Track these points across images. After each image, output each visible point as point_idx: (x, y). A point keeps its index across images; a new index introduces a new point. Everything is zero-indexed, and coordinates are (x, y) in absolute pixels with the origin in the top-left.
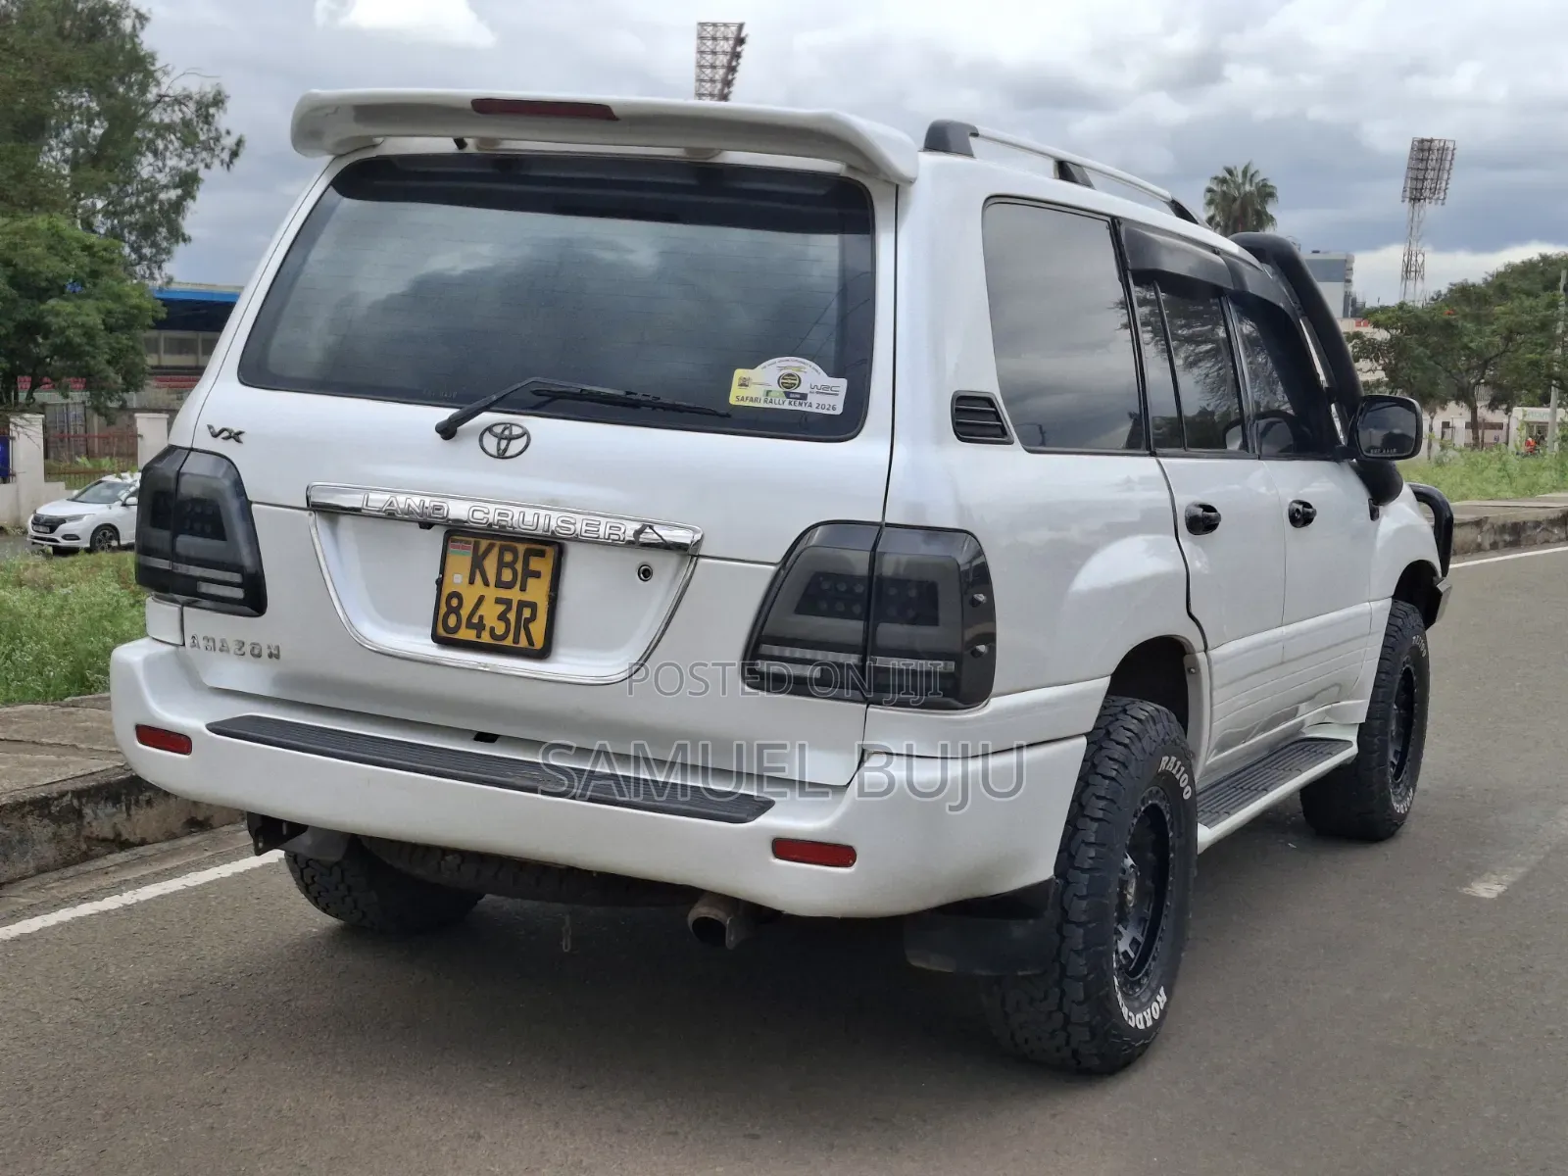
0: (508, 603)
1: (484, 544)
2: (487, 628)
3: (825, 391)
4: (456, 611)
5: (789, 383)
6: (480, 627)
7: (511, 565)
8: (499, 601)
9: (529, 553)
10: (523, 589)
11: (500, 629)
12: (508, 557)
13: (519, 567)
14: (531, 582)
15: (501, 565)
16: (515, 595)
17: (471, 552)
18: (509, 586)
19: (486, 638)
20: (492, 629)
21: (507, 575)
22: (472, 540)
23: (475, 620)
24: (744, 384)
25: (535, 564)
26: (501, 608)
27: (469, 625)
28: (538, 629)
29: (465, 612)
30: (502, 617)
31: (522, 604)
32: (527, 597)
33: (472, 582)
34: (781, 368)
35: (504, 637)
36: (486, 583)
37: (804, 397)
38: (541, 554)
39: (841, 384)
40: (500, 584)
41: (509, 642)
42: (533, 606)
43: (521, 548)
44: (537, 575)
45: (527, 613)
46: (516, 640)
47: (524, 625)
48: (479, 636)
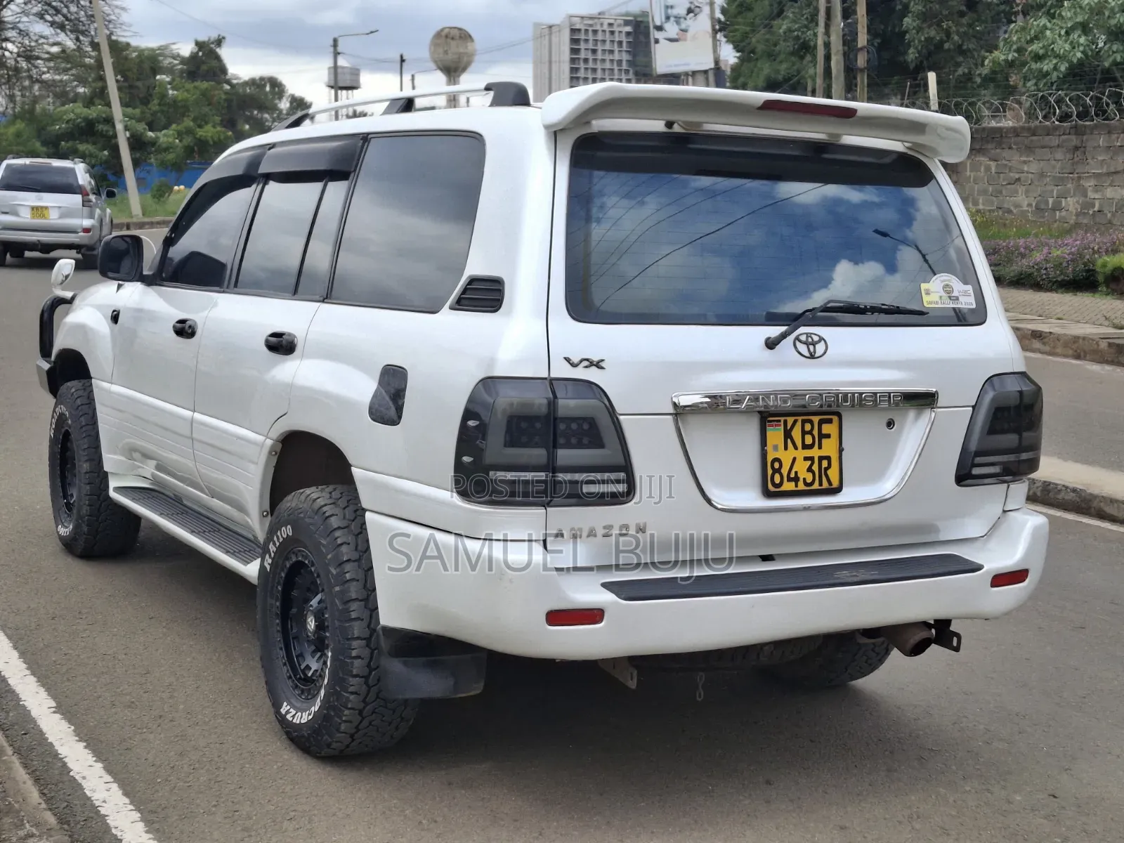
0: (811, 459)
1: (790, 420)
2: (801, 480)
3: (966, 294)
4: (779, 471)
5: (948, 289)
6: (796, 479)
7: (810, 433)
8: (806, 459)
9: (821, 422)
10: (820, 447)
11: (809, 478)
12: (808, 427)
13: (816, 432)
14: (824, 441)
15: (804, 433)
16: (815, 453)
17: (782, 427)
18: (811, 447)
19: (801, 486)
20: (804, 479)
21: (809, 440)
22: (782, 419)
23: (793, 475)
24: (928, 293)
25: (826, 429)
26: (809, 463)
27: (790, 479)
28: (833, 473)
29: (785, 471)
30: (810, 470)
31: (821, 459)
32: (823, 453)
33: (786, 448)
34: (942, 282)
35: (812, 484)
36: (796, 448)
37: (957, 299)
38: (830, 421)
39: (969, 288)
40: (805, 447)
41: (816, 486)
42: (828, 458)
43: (816, 419)
44: (828, 436)
45: (825, 464)
46: (821, 484)
47: (824, 472)
48: (796, 486)
